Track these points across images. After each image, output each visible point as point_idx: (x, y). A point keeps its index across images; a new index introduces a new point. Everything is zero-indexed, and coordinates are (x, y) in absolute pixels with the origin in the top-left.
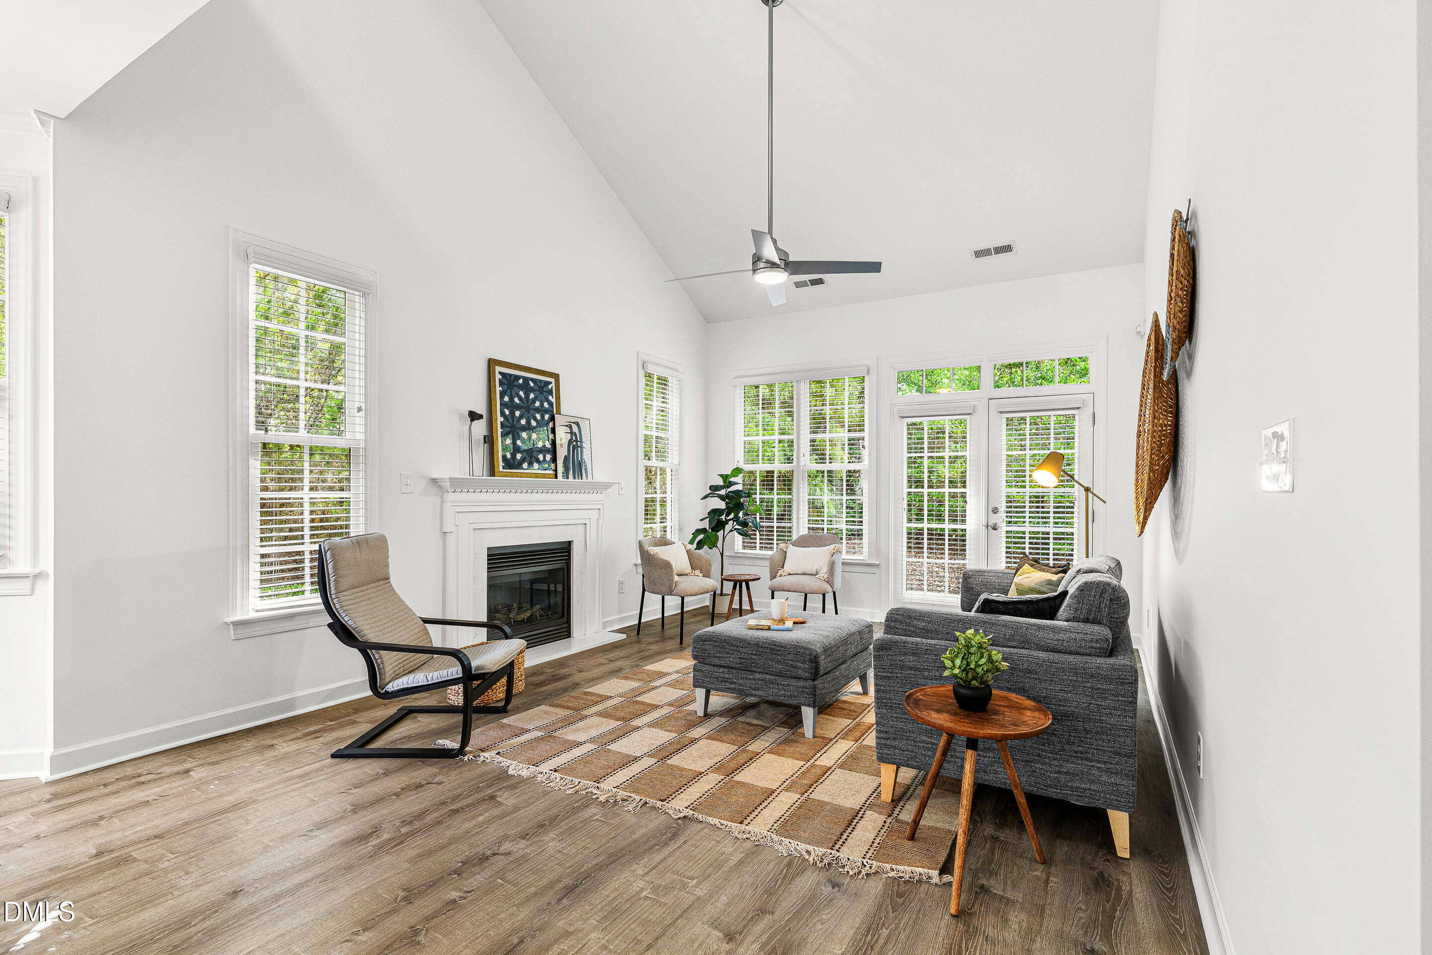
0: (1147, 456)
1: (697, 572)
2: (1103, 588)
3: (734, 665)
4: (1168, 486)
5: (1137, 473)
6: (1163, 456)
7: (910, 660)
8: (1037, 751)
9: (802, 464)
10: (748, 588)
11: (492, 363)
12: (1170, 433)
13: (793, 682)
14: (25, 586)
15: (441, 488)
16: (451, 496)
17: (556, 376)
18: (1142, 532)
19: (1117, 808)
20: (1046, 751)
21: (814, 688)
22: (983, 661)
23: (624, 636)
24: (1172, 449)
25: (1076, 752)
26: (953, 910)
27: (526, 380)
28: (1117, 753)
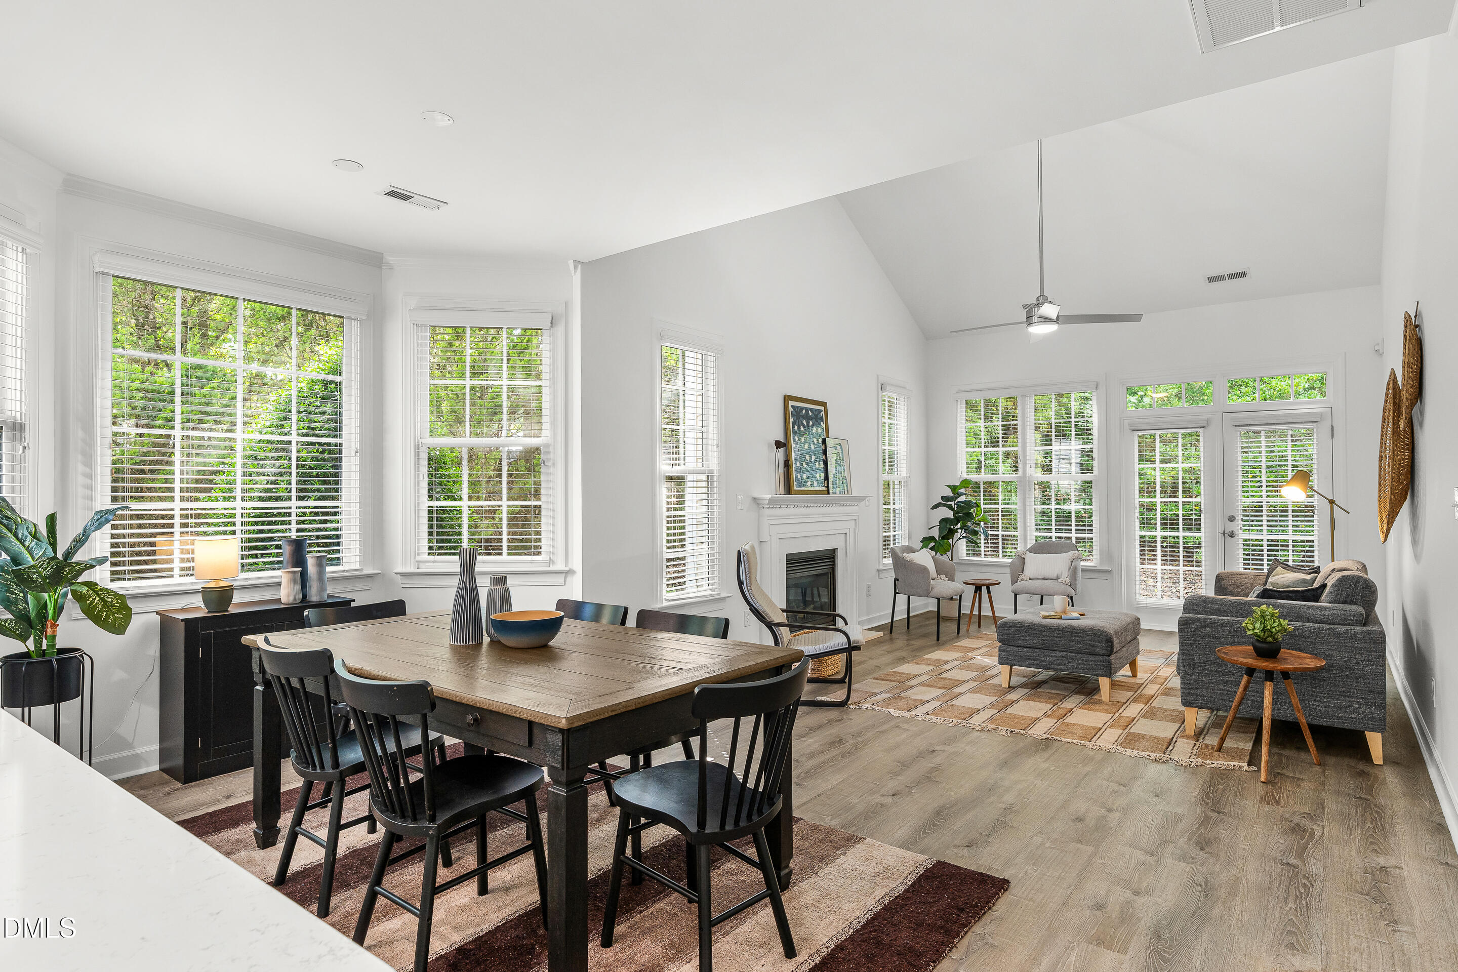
0: (1388, 483)
1: (943, 577)
2: (1356, 580)
3: (1037, 646)
4: (1406, 504)
5: (1380, 491)
6: (1402, 483)
7: (1209, 631)
8: (1311, 693)
9: (1028, 474)
10: (989, 592)
11: (787, 398)
12: (1407, 465)
13: (1091, 658)
14: (560, 579)
15: (758, 505)
16: (767, 512)
17: (824, 404)
18: (1385, 540)
19: (1373, 730)
20: (1318, 692)
21: (1110, 662)
22: (1276, 624)
23: (880, 634)
24: (1409, 476)
25: (1341, 692)
26: (1263, 779)
27: (807, 409)
28: (1371, 691)
